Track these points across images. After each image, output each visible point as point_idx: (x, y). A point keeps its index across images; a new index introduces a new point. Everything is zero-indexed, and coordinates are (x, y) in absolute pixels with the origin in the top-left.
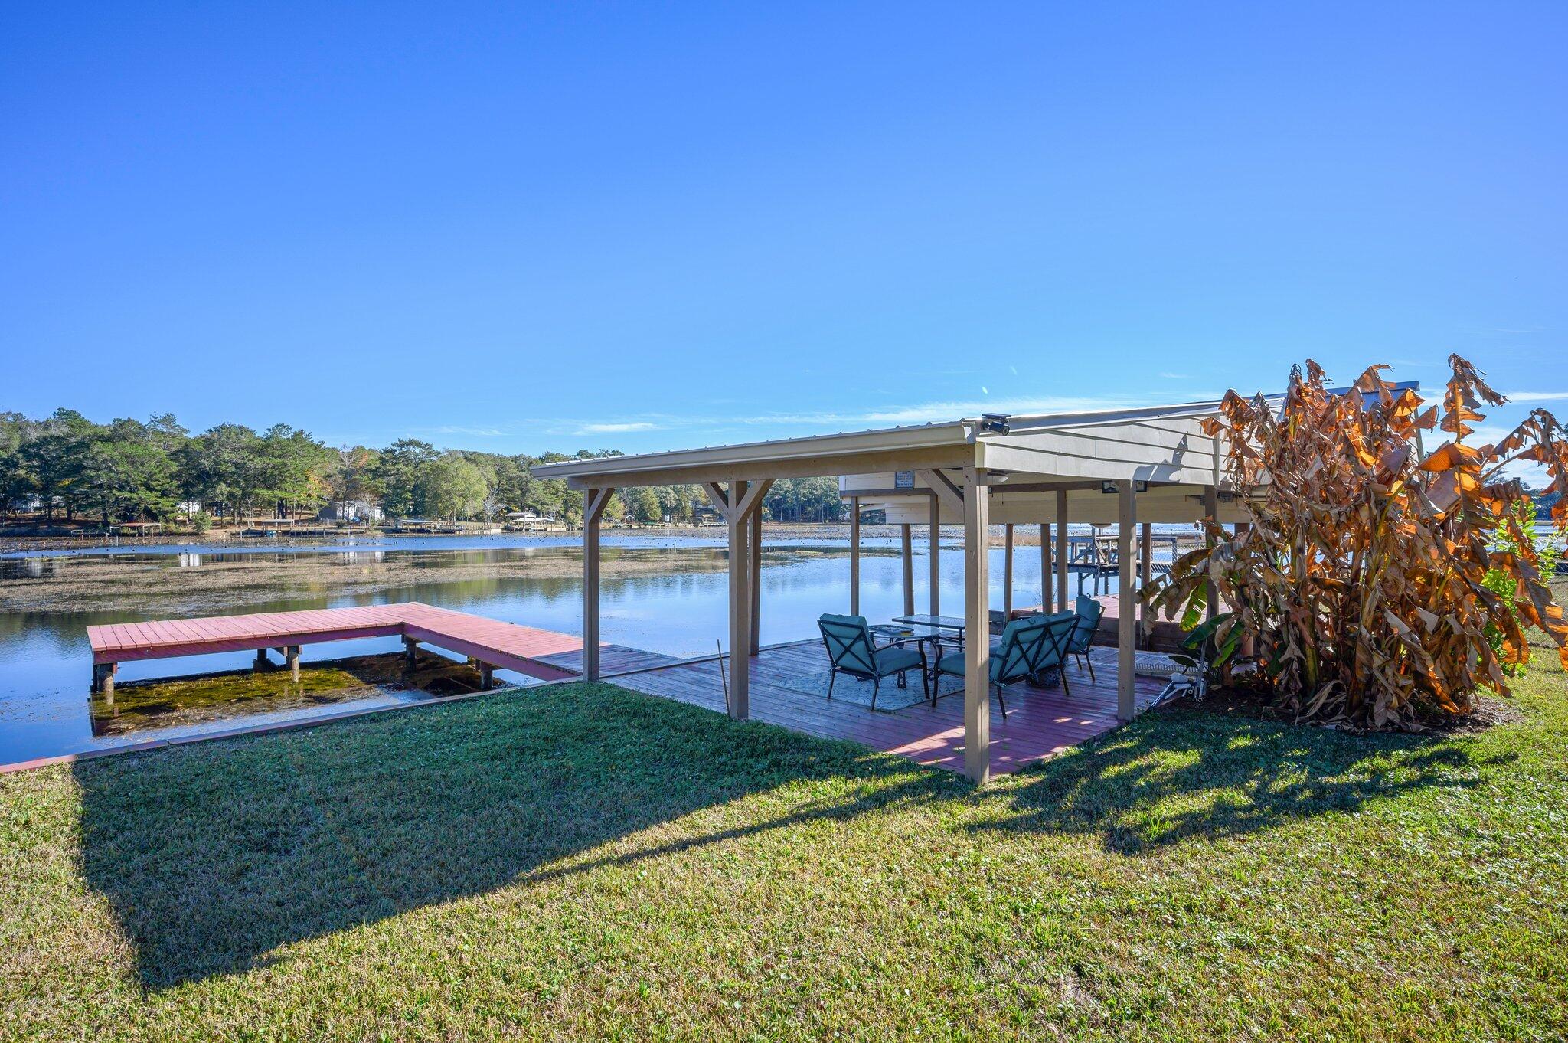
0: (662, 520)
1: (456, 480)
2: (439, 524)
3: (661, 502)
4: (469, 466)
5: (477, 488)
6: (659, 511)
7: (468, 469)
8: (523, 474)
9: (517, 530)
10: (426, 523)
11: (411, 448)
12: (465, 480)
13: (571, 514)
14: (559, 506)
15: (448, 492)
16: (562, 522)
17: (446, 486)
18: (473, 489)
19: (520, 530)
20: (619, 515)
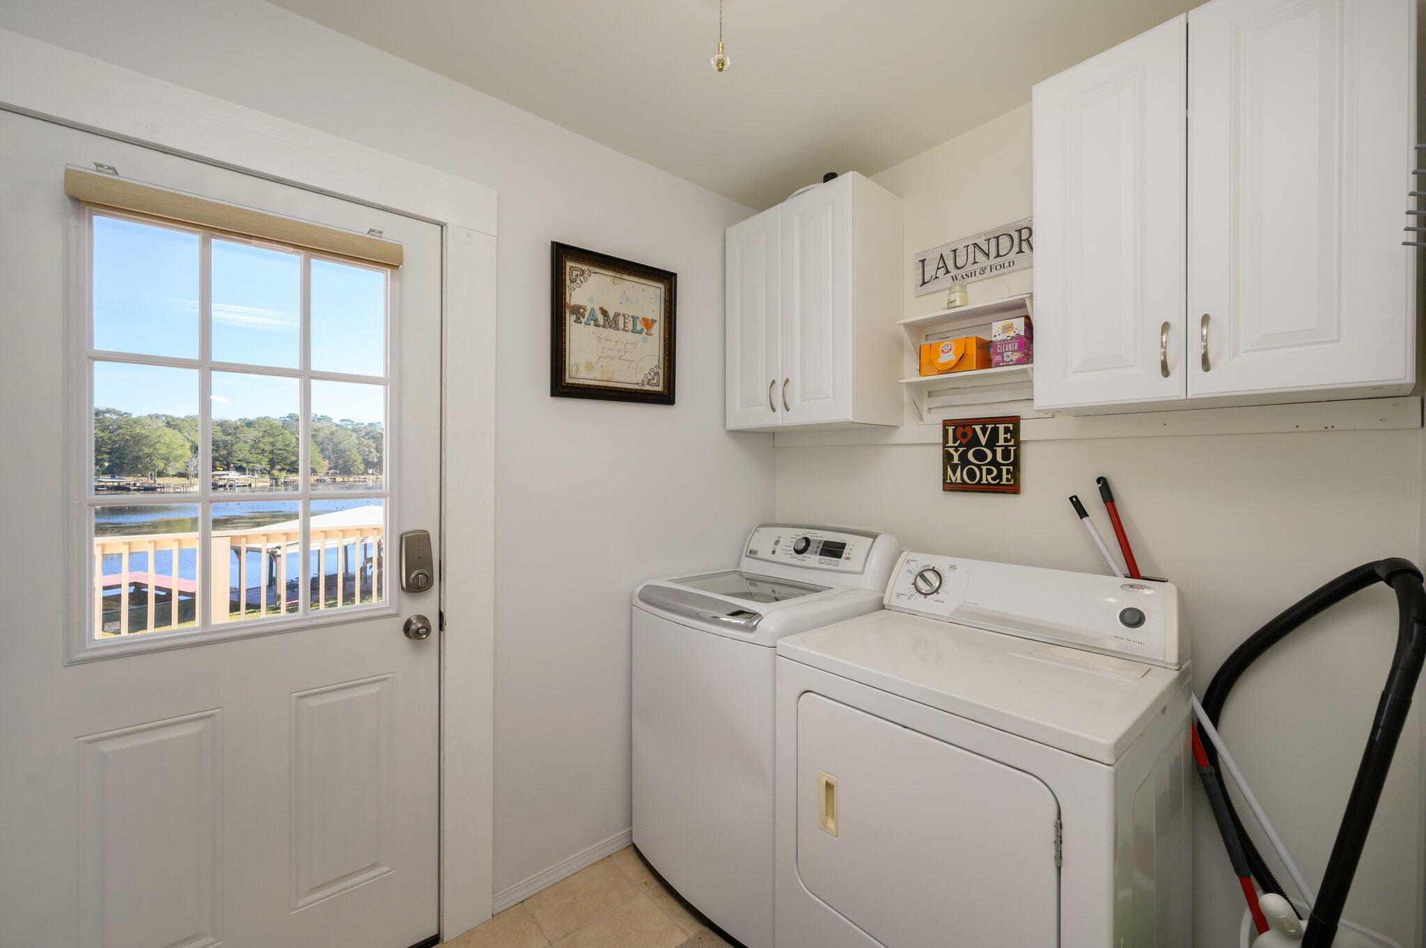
0: (365, 473)
1: (158, 446)
2: (141, 481)
3: (364, 459)
4: (170, 432)
5: (180, 452)
6: (362, 467)
7: (170, 435)
8: (228, 438)
9: (221, 486)
10: (126, 480)
11: (107, 415)
12: (168, 445)
13: (275, 472)
14: (265, 464)
15: (149, 455)
16: (267, 478)
17: (147, 450)
18: (175, 453)
19: (225, 486)
20: (325, 469)
